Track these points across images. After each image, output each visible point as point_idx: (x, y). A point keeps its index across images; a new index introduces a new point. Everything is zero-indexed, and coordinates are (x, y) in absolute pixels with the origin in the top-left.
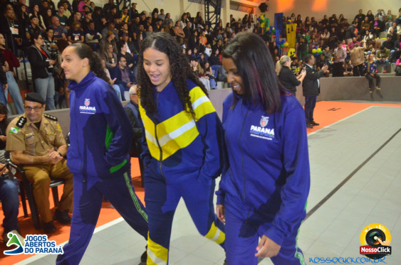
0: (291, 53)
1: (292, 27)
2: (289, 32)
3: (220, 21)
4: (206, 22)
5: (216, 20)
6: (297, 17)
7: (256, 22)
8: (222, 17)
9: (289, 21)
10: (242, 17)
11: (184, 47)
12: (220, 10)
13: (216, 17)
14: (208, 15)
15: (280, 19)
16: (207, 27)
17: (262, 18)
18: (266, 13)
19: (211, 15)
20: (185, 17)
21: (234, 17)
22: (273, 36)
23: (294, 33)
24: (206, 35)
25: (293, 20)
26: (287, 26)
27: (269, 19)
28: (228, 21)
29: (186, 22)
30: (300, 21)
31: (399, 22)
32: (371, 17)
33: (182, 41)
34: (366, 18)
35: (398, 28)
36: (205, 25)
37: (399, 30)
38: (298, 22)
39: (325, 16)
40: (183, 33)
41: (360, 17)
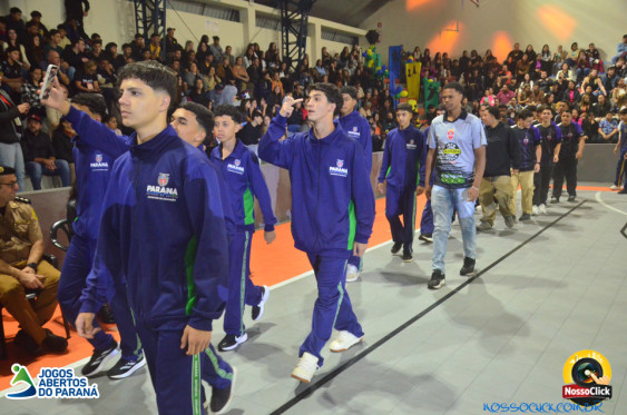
2: (410, 76)
3: (306, 56)
4: (284, 57)
5: (300, 56)
6: (423, 52)
7: (362, 59)
8: (308, 51)
9: (411, 58)
10: (339, 51)
11: (247, 96)
12: (305, 40)
13: (300, 51)
14: (287, 48)
15: (398, 56)
16: (284, 66)
17: (370, 52)
18: (377, 45)
19: (291, 47)
20: (251, 51)
21: (328, 51)
22: (385, 81)
23: (417, 78)
24: (282, 79)
25: (417, 57)
26: (407, 65)
27: (380, 55)
28: (319, 56)
29: (253, 58)
30: (429, 58)
31: (571, 63)
32: (531, 54)
33: (244, 86)
34: (525, 57)
35: (570, 73)
36: (281, 64)
37: (571, 76)
38: (425, 59)
39: (465, 52)
40: (246, 75)
41: (516, 54)
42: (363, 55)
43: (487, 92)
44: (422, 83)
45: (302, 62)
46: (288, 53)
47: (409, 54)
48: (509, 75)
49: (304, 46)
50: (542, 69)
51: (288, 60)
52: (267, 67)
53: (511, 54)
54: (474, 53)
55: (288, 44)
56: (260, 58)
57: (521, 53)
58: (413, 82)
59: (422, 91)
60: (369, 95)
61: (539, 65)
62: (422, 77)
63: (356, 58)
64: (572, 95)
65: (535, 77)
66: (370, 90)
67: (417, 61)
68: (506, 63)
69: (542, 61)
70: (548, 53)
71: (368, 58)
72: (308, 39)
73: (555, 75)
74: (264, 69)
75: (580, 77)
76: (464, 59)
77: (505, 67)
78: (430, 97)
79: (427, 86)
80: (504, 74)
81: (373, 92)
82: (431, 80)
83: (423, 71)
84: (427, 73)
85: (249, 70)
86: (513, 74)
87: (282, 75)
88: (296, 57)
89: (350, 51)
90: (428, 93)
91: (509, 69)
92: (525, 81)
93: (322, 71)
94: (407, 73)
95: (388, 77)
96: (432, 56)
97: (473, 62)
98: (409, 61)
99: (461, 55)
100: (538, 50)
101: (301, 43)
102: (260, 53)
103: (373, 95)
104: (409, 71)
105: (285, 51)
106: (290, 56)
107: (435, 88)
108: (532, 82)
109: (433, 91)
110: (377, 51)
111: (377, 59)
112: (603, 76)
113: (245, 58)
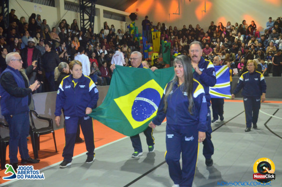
0: (155, 57)
1: (156, 34)
2: (154, 39)
4: (81, 28)
6: (162, 25)
8: (96, 24)
12: (94, 18)
13: (91, 23)
14: (83, 23)
16: (81, 33)
17: (131, 25)
18: (136, 22)
19: (86, 22)
23: (158, 40)
26: (153, 33)
27: (137, 27)
36: (79, 32)
39: (184, 26)
40: (58, 38)
41: (213, 27)
44: (161, 43)
46: (84, 25)
47: (153, 27)
49: (93, 21)
51: (83, 29)
53: (210, 28)
54: (190, 26)
55: (84, 20)
57: (215, 27)
58: (156, 43)
59: (161, 48)
61: (225, 33)
62: (161, 39)
67: (159, 30)
68: (207, 32)
71: (130, 29)
72: (96, 18)
76: (184, 30)
77: (207, 34)
78: (165, 51)
79: (164, 45)
82: (166, 42)
83: (161, 37)
84: (163, 38)
90: (164, 49)
94: (153, 38)
97: (190, 31)
99: (183, 28)
100: (225, 25)
101: (91, 20)
104: (154, 36)
105: (82, 24)
106: (85, 27)
107: (168, 46)
108: (221, 43)
109: (167, 48)
110: (136, 25)
111: (135, 29)
112: (259, 39)
113: (59, 28)
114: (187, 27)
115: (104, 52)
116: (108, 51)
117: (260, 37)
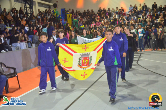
3: (33, 12)
4: (25, 13)
5: (31, 12)
6: (72, 11)
7: (52, 13)
8: (34, 10)
9: (68, 12)
10: (44, 10)
11: (13, 26)
13: (31, 10)
15: (64, 12)
16: (26, 15)
17: (55, 10)
18: (57, 8)
19: (28, 9)
20: (13, 10)
21: (40, 10)
22: (60, 20)
23: (71, 18)
24: (25, 20)
25: (70, 12)
26: (67, 15)
27: (58, 11)
28: (38, 12)
29: (14, 13)
30: (74, 13)
31: (117, 13)
32: (105, 11)
33: (12, 23)
34: (103, 12)
35: (117, 16)
36: (24, 15)
37: (117, 17)
38: (72, 13)
39: (85, 10)
40: (12, 18)
41: (100, 11)
42: (52, 12)
43: (93, 22)
44: (72, 20)
45: (32, 14)
46: (27, 11)
47: (67, 11)
48: (99, 17)
50: (108, 15)
51: (27, 14)
52: (20, 16)
54: (88, 10)
55: (26, 8)
56: (17, 13)
58: (69, 20)
59: (72, 23)
60: (56, 25)
61: (107, 14)
63: (50, 12)
64: (118, 23)
65: (107, 18)
66: (56, 23)
67: (70, 13)
68: (98, 13)
69: (108, 13)
70: (110, 10)
71: (54, 13)
72: (34, 6)
73: (112, 17)
74: (18, 17)
75: (119, 17)
76: (85, 13)
77: (97, 14)
79: (74, 21)
80: (97, 17)
81: (57, 24)
82: (75, 19)
84: (73, 17)
85: (13, 17)
86: (100, 17)
87: (25, 19)
88: (30, 12)
89: (48, 10)
90: (74, 23)
91: (99, 15)
92: (104, 19)
93: (39, 17)
95: (61, 19)
96: (75, 12)
97: (88, 13)
98: (68, 13)
99: (84, 11)
101: (31, 8)
102: (17, 11)
103: (57, 25)
104: (68, 16)
105: (26, 10)
106: (28, 12)
107: (77, 22)
108: (106, 19)
109: (76, 23)
110: (57, 10)
111: (57, 13)
112: (126, 17)
113: (11, 13)
114: (86, 11)
115: (40, 26)
116: (42, 26)
117: (126, 16)
